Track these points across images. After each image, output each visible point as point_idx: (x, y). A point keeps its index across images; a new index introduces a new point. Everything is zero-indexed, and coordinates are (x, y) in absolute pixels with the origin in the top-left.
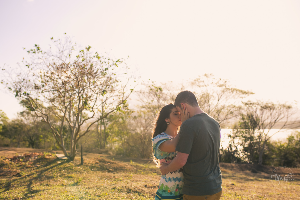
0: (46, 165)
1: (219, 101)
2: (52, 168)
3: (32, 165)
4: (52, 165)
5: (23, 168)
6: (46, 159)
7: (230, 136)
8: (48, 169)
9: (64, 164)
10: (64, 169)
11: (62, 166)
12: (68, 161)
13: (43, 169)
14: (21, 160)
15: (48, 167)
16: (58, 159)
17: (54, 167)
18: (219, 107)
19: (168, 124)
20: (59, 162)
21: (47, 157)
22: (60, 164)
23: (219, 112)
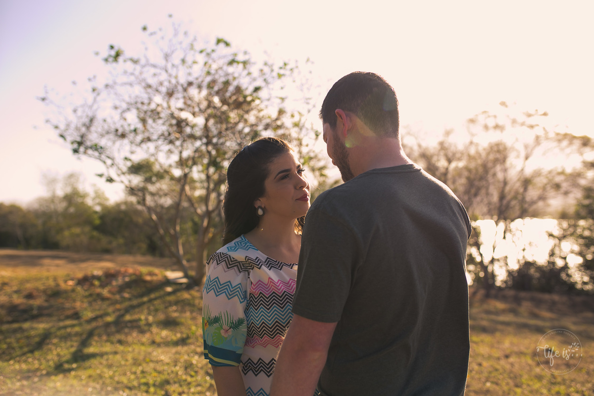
0: (142, 295)
1: (530, 159)
2: (150, 301)
3: (113, 294)
4: (153, 296)
5: (95, 300)
6: (145, 282)
7: (551, 235)
8: (144, 303)
9: (179, 294)
10: (177, 303)
11: (172, 298)
12: (188, 287)
13: (135, 302)
14: (97, 283)
15: (145, 299)
16: (168, 282)
17: (155, 299)
18: (528, 172)
19: (260, 212)
20: (169, 289)
21: (148, 278)
22: (169, 294)
23: (527, 183)
